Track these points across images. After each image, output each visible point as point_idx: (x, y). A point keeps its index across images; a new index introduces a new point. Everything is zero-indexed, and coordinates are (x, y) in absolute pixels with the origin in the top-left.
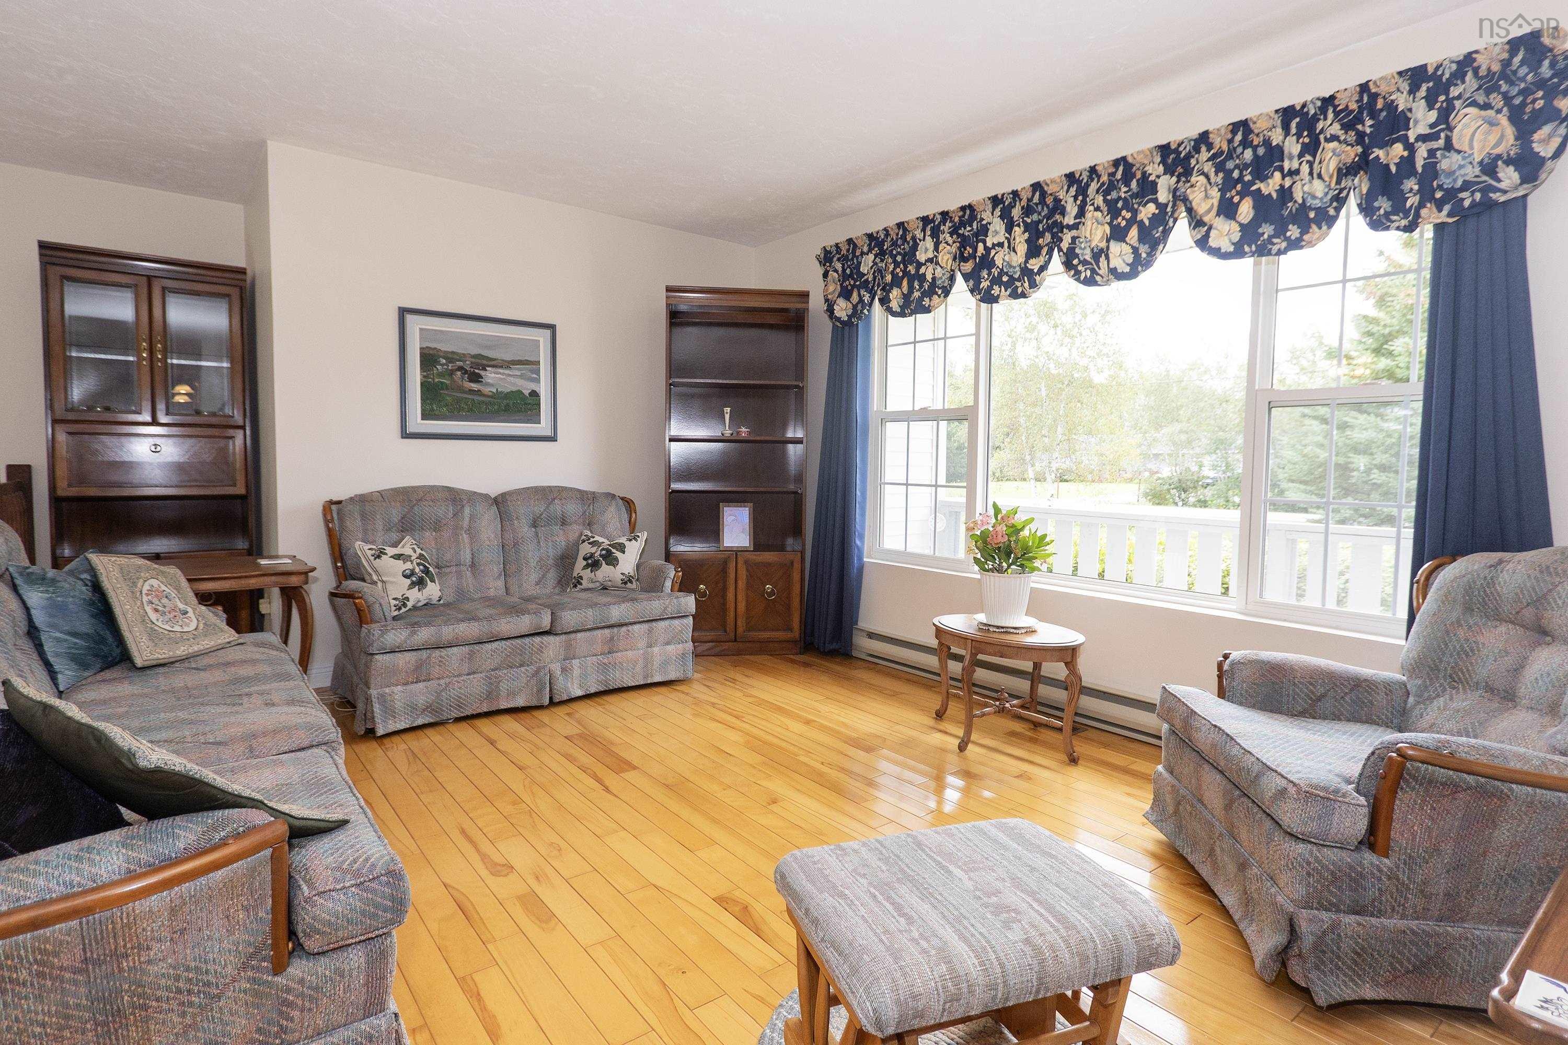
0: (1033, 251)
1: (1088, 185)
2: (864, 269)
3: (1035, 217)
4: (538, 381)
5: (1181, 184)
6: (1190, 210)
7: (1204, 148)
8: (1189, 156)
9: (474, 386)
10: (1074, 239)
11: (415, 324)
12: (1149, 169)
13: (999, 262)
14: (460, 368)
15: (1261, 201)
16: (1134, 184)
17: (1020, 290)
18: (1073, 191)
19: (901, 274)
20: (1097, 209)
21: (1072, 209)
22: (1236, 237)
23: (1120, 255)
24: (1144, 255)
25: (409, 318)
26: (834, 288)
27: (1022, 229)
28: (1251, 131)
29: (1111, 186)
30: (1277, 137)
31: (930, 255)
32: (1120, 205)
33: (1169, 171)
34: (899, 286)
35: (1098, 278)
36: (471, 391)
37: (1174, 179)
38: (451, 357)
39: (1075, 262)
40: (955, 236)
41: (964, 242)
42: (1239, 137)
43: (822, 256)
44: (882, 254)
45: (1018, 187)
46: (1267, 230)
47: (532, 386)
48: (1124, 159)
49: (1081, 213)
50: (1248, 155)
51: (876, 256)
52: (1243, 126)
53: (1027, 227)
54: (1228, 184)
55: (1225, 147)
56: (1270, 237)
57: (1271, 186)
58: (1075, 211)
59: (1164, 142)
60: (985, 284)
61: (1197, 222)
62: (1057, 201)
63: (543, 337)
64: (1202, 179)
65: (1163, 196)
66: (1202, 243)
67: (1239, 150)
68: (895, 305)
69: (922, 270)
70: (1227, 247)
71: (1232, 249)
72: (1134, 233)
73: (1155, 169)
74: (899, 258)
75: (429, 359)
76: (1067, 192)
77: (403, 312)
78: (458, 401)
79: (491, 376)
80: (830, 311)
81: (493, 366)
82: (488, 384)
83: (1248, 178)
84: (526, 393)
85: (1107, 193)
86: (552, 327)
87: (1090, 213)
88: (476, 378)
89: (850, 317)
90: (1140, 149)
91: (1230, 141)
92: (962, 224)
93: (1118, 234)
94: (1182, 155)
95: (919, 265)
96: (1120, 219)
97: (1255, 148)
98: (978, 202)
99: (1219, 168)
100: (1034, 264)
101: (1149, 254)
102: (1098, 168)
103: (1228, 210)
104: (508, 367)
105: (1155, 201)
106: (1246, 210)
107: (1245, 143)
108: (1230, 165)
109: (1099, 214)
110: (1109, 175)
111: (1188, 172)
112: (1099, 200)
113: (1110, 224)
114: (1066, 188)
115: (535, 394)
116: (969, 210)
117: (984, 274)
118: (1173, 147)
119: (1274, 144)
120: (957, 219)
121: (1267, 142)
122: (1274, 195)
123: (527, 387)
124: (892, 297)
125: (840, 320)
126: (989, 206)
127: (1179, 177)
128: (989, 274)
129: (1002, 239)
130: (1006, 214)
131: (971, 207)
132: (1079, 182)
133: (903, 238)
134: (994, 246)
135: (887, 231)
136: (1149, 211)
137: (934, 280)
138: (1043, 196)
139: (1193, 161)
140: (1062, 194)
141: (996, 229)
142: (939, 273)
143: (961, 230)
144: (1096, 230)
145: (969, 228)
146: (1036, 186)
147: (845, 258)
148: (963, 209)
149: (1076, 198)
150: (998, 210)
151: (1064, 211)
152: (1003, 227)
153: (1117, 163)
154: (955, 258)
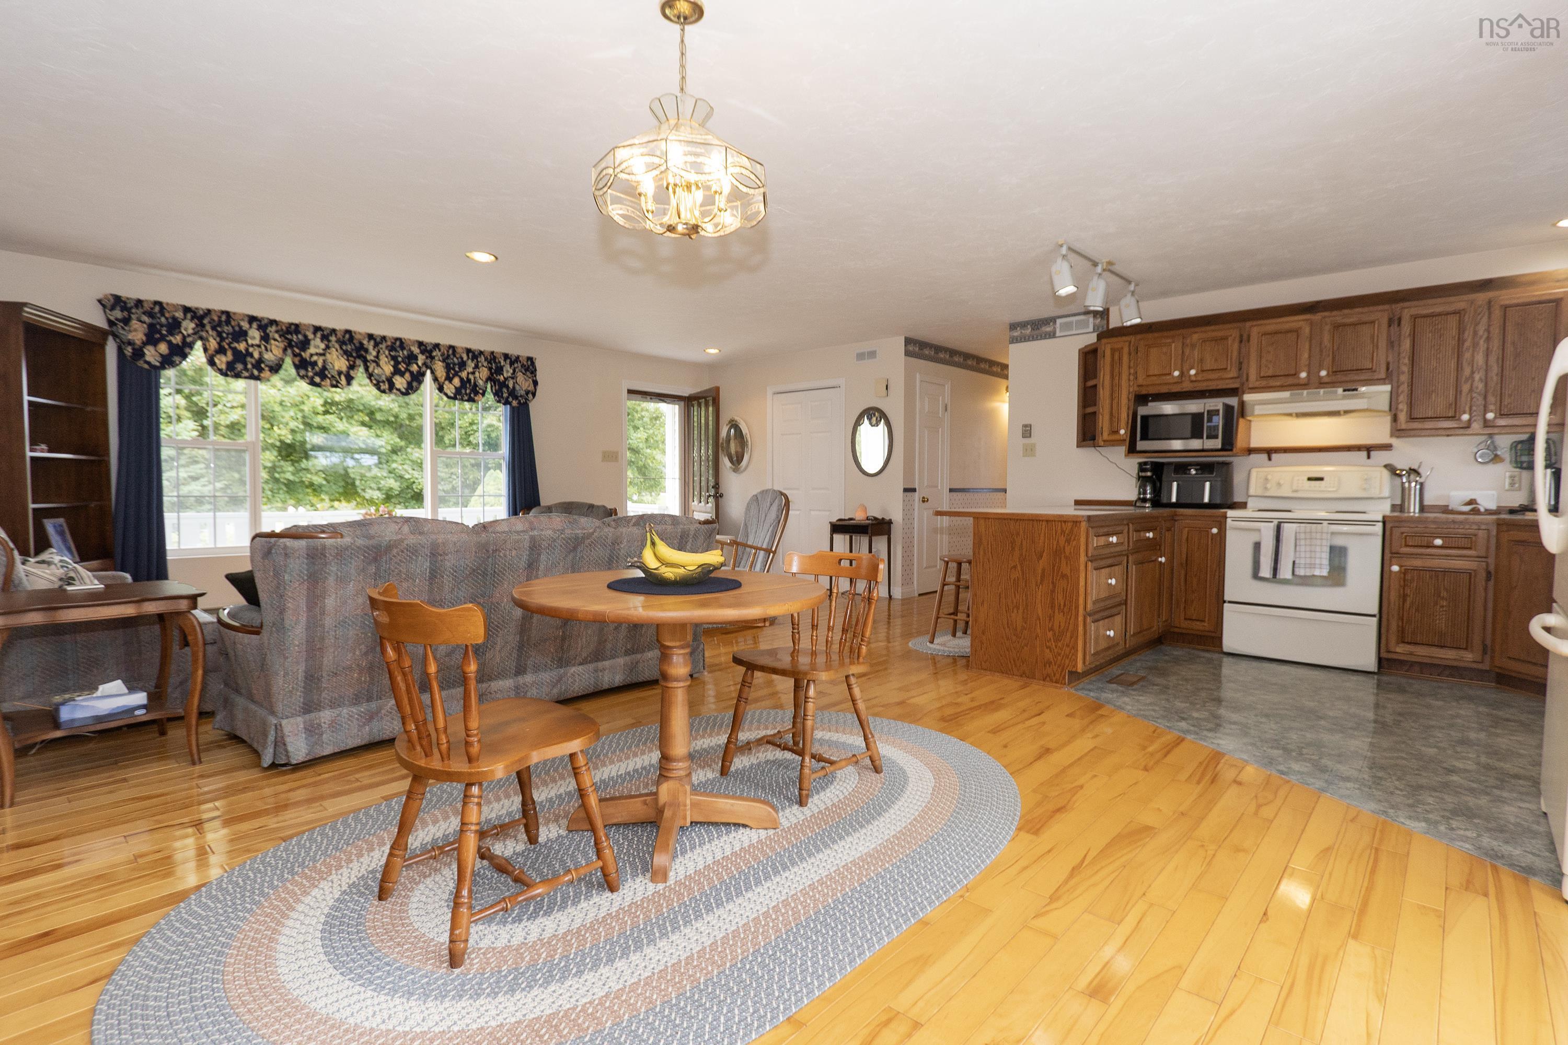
1: (380, 344)
2: (184, 332)
3: (347, 348)
5: (428, 361)
6: (432, 372)
7: (437, 350)
8: (431, 351)
12: (413, 348)
13: (320, 364)
15: (461, 379)
17: (337, 383)
18: (371, 342)
19: (226, 347)
20: (387, 357)
21: (372, 352)
22: (453, 391)
23: (400, 383)
24: (413, 387)
26: (138, 336)
27: (339, 351)
28: (455, 351)
29: (393, 349)
30: (465, 357)
31: (257, 342)
32: (399, 359)
33: (422, 352)
34: (225, 354)
35: (387, 390)
37: (425, 358)
39: (373, 379)
40: (283, 338)
41: (290, 345)
42: (451, 351)
43: (107, 301)
44: (201, 325)
46: (463, 392)
48: (400, 339)
49: (377, 356)
50: (455, 360)
51: (196, 325)
52: (451, 347)
53: (343, 352)
54: (448, 369)
55: (446, 353)
56: (464, 395)
57: (464, 375)
58: (374, 353)
59: (419, 340)
60: (309, 374)
61: (435, 379)
62: (361, 344)
64: (437, 363)
65: (420, 363)
66: (439, 389)
68: (222, 366)
69: (250, 349)
70: (449, 394)
71: (451, 396)
72: (407, 375)
73: (416, 350)
74: (224, 335)
76: (368, 341)
83: (455, 369)
85: (390, 351)
87: (382, 358)
89: (159, 362)
90: (408, 338)
91: (448, 352)
93: (397, 371)
95: (247, 346)
96: (399, 366)
97: (457, 358)
98: (304, 325)
99: (444, 360)
102: (387, 338)
103: (449, 379)
105: (417, 364)
106: (456, 382)
107: (453, 355)
108: (448, 361)
109: (387, 359)
110: (393, 343)
111: (431, 357)
112: (387, 353)
113: (393, 367)
114: (366, 339)
116: (296, 328)
117: (309, 369)
118: (425, 344)
119: (464, 360)
120: (284, 328)
121: (462, 358)
122: (465, 379)
124: (217, 361)
125: (148, 363)
126: (312, 329)
127: (427, 358)
128: (313, 369)
129: (321, 351)
130: (325, 338)
131: (297, 326)
132: (375, 340)
133: (228, 322)
134: (317, 354)
135: (209, 312)
136: (414, 368)
137: (260, 361)
138: (351, 339)
139: (434, 354)
140: (365, 342)
141: (317, 346)
142: (268, 356)
143: (289, 336)
144: (387, 368)
145: (295, 337)
146: (348, 332)
147: (150, 314)
148: (291, 324)
149: (374, 347)
150: (319, 335)
151: (367, 351)
152: (323, 346)
153: (397, 339)
154: (285, 350)
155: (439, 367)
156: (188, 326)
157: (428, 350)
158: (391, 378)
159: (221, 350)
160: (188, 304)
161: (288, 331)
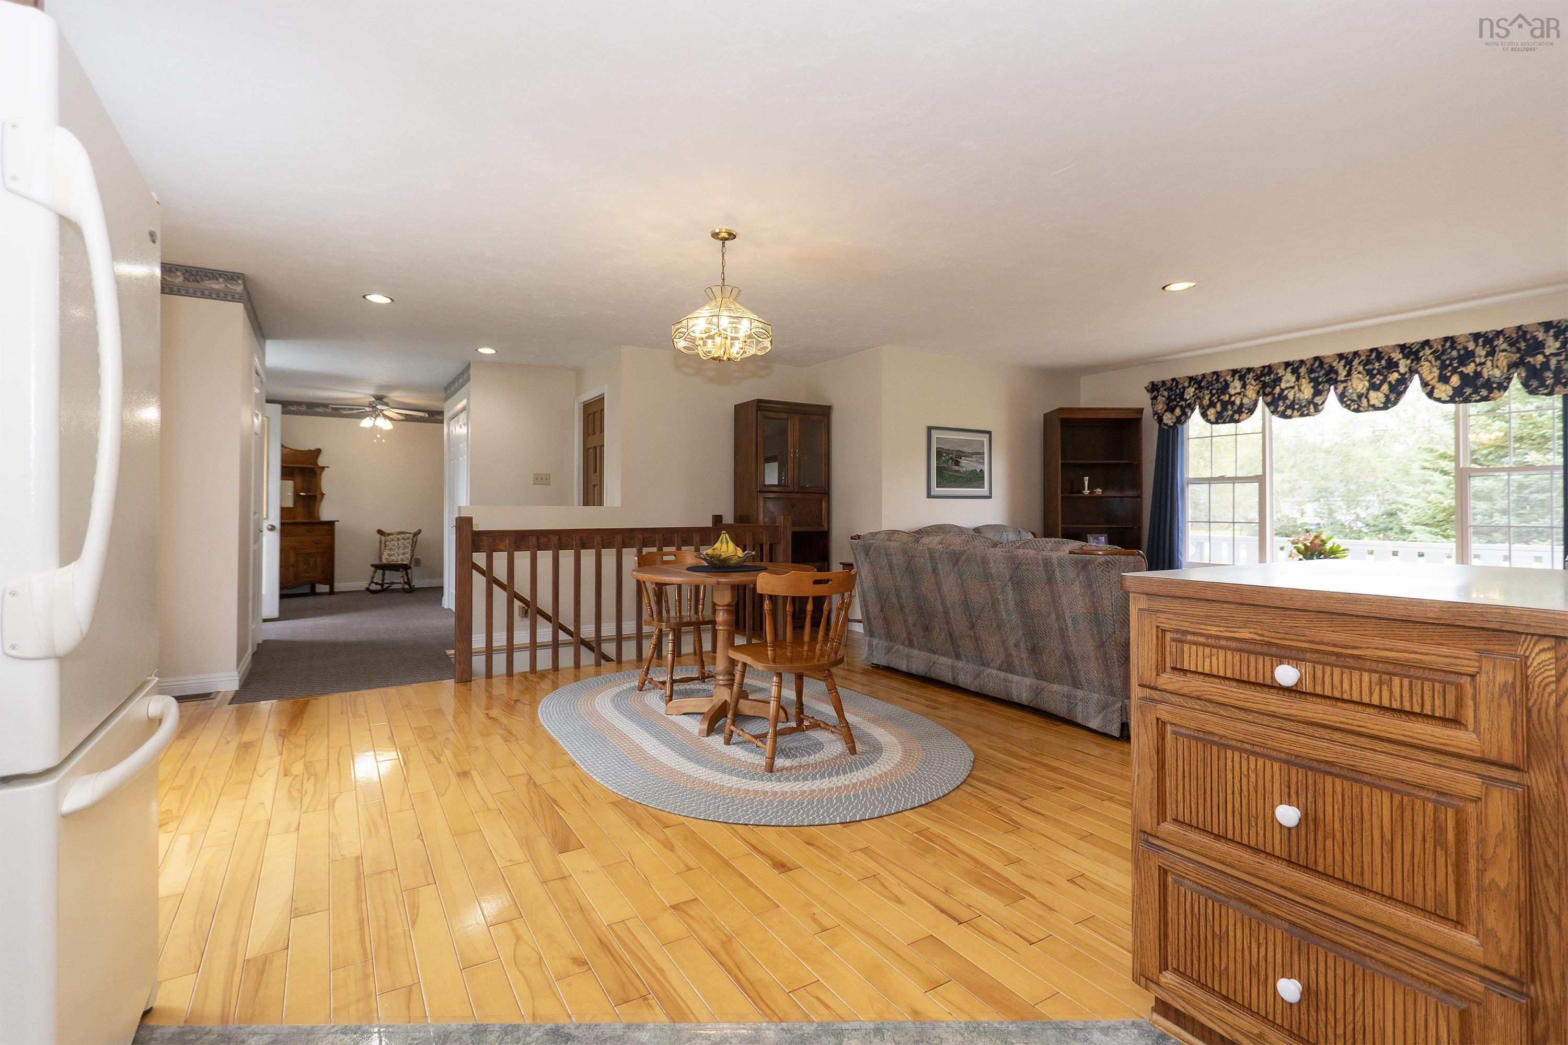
0: (1317, 393)
1: (1352, 361)
2: (1187, 396)
3: (1316, 375)
4: (983, 463)
5: (1413, 364)
6: (1421, 378)
7: (1427, 348)
8: (1418, 351)
9: (956, 468)
10: (1345, 388)
11: (936, 435)
12: (1393, 355)
13: (1291, 396)
14: (951, 458)
15: (1463, 377)
16: (1383, 362)
17: (1306, 412)
18: (1343, 362)
19: (1216, 400)
20: (1359, 373)
21: (1343, 373)
22: (1451, 393)
23: (1376, 397)
24: (1393, 399)
25: (933, 432)
26: (1161, 407)
27: (1308, 380)
28: (1455, 342)
29: (1368, 362)
30: (1471, 346)
31: (1238, 390)
32: (1375, 372)
33: (1406, 357)
34: (1215, 407)
35: (1361, 409)
36: (956, 471)
37: (1409, 361)
38: (948, 452)
39: (1345, 399)
40: (1258, 382)
41: (1264, 385)
42: (1448, 344)
43: (1150, 386)
44: (1200, 388)
45: (1305, 358)
46: (1468, 391)
47: (981, 467)
48: (1376, 349)
49: (1349, 374)
50: (1454, 353)
51: (1196, 389)
52: (1452, 340)
53: (1311, 380)
54: (1443, 367)
55: (1440, 348)
56: (1470, 394)
57: (1470, 369)
58: (1345, 373)
59: (1402, 343)
60: (1281, 409)
61: (1425, 384)
62: (1332, 367)
63: (985, 438)
64: (1427, 364)
65: (1403, 369)
66: (1430, 395)
67: (1449, 351)
68: (1212, 417)
69: (1233, 399)
70: (1444, 397)
71: (1448, 399)
72: (1385, 387)
73: (1396, 356)
74: (1214, 391)
75: (939, 454)
76: (1339, 362)
77: (930, 429)
78: (950, 476)
79: (964, 462)
80: (1160, 420)
81: (965, 456)
82: (962, 467)
83: (1455, 365)
84: (978, 470)
85: (1365, 365)
86: (989, 433)
87: (1355, 375)
88: (957, 463)
89: (1175, 424)
90: (1386, 345)
91: (1443, 346)
92: (1263, 375)
93: (1375, 387)
94: (1414, 350)
95: (1231, 396)
96: (1375, 380)
97: (1459, 350)
98: (1275, 364)
99: (1437, 358)
100: (1318, 400)
101: (1396, 398)
102: (1360, 353)
103: (1444, 379)
104: (971, 457)
105: (1398, 371)
106: (1455, 380)
107: (1453, 347)
108: (1444, 357)
109: (1360, 376)
110: (1367, 356)
111: (1418, 359)
112: (1361, 368)
113: (1369, 381)
114: (1337, 360)
115: (982, 471)
116: (1268, 369)
117: (1281, 403)
118: (1408, 345)
119: (1470, 349)
120: (1259, 372)
121: (1465, 348)
122: (1472, 374)
123: (978, 467)
124: (1208, 413)
125: (1166, 425)
126: (1283, 367)
127: (1412, 361)
128: (1284, 403)
129: (1293, 385)
130: (1295, 371)
131: (1269, 367)
132: (1346, 358)
133: (1217, 380)
134: (1287, 388)
135: (1204, 376)
136: (1394, 377)
137: (1242, 405)
138: (1321, 364)
139: (1421, 354)
140: (1335, 364)
141: (1288, 379)
142: (1246, 401)
143: (1263, 379)
144: (1359, 384)
145: (1268, 378)
146: (1316, 359)
147: (1170, 389)
148: (1264, 367)
149: (1345, 366)
150: (1289, 369)
151: (1337, 373)
152: (1293, 379)
153: (1372, 350)
154: (1258, 393)
155: (1429, 370)
156: (1190, 392)
157: (1411, 352)
158: (1368, 394)
159: (1212, 404)
160: (1190, 375)
161: (1263, 374)
